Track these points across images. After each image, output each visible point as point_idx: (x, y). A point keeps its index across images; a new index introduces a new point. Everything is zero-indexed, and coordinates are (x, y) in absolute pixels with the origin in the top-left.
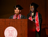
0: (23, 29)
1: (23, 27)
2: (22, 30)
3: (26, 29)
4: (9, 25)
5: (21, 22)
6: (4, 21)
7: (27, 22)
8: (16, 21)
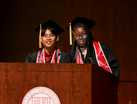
0: (78, 94)
1: (78, 89)
2: (74, 97)
3: (87, 95)
4: (35, 81)
5: (73, 72)
6: (21, 69)
7: (90, 74)
8: (56, 70)
